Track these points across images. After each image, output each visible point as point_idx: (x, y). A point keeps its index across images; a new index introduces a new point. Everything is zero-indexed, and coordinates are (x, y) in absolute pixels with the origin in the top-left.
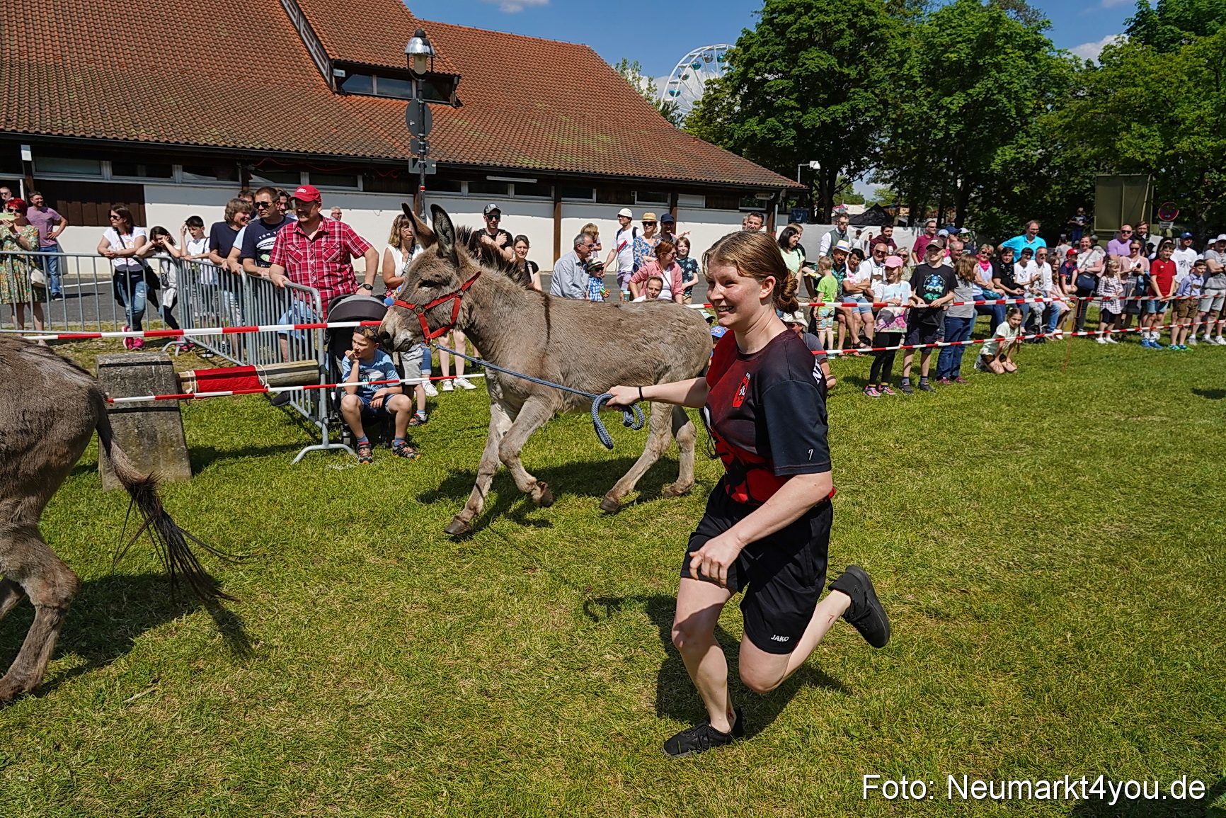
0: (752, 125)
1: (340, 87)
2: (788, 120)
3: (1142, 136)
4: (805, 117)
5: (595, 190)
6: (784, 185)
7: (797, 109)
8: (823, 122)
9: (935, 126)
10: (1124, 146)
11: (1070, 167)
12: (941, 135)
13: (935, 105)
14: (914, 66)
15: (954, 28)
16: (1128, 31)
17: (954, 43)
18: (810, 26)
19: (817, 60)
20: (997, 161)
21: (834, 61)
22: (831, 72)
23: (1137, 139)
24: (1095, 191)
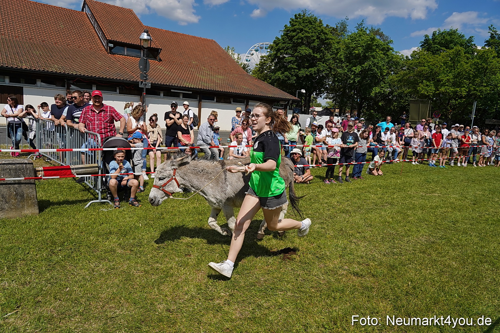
0: (279, 74)
1: (111, 51)
2: (293, 73)
3: (427, 85)
4: (299, 72)
5: (215, 97)
6: (291, 98)
7: (297, 69)
8: (307, 75)
9: (350, 78)
10: (421, 89)
11: (400, 96)
12: (352, 82)
13: (350, 70)
14: (342, 55)
15: (357, 41)
16: (421, 46)
17: (357, 47)
18: (302, 37)
19: (304, 50)
20: (373, 92)
21: (311, 51)
22: (310, 55)
23: (425, 86)
24: (410, 105)
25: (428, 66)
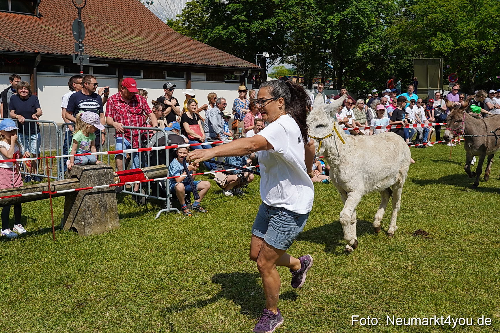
0: (219, 30)
2: (241, 28)
3: (442, 39)
4: (251, 26)
5: (142, 71)
6: (250, 66)
7: (246, 21)
8: (262, 29)
9: (325, 32)
10: (435, 45)
11: (398, 54)
12: (329, 37)
13: (324, 20)
20: (360, 51)
23: (440, 41)
24: (413, 67)
25: (442, 11)
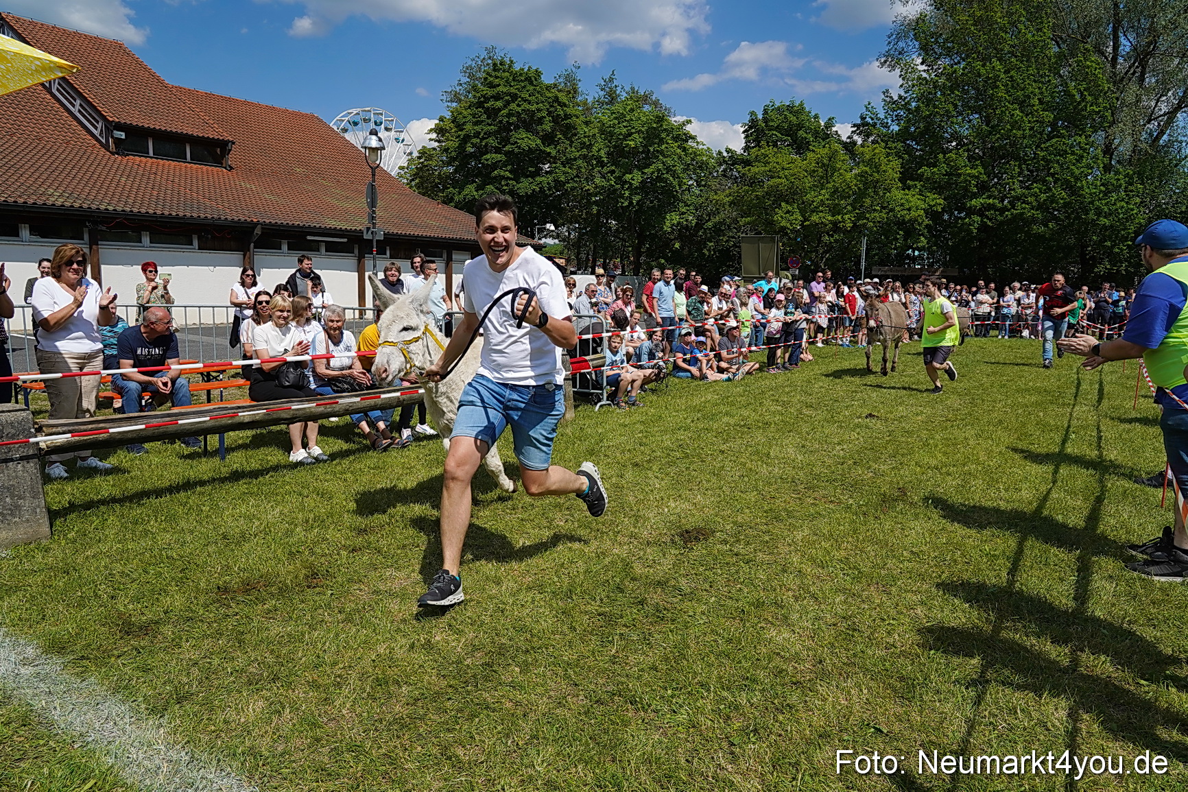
1: (122, 148)
2: (505, 188)
3: (788, 212)
4: (518, 186)
5: (388, 248)
7: (511, 179)
8: (534, 190)
9: (622, 196)
12: (626, 204)
13: (619, 180)
14: (601, 149)
15: (628, 121)
16: (744, 132)
17: (631, 134)
18: (518, 112)
19: (526, 140)
20: (668, 224)
21: (539, 142)
22: (538, 149)
23: (785, 214)
24: (740, 247)
25: (786, 176)
